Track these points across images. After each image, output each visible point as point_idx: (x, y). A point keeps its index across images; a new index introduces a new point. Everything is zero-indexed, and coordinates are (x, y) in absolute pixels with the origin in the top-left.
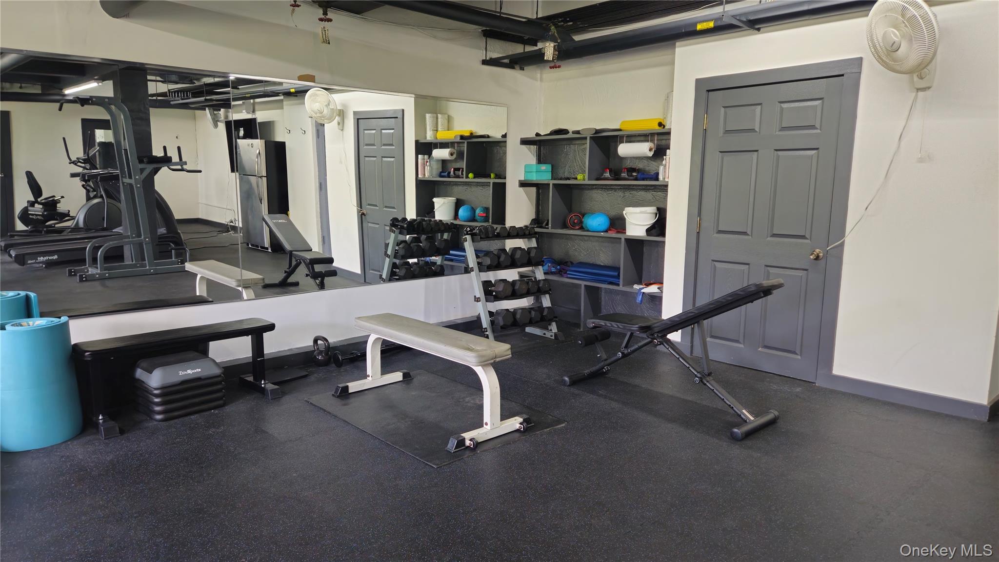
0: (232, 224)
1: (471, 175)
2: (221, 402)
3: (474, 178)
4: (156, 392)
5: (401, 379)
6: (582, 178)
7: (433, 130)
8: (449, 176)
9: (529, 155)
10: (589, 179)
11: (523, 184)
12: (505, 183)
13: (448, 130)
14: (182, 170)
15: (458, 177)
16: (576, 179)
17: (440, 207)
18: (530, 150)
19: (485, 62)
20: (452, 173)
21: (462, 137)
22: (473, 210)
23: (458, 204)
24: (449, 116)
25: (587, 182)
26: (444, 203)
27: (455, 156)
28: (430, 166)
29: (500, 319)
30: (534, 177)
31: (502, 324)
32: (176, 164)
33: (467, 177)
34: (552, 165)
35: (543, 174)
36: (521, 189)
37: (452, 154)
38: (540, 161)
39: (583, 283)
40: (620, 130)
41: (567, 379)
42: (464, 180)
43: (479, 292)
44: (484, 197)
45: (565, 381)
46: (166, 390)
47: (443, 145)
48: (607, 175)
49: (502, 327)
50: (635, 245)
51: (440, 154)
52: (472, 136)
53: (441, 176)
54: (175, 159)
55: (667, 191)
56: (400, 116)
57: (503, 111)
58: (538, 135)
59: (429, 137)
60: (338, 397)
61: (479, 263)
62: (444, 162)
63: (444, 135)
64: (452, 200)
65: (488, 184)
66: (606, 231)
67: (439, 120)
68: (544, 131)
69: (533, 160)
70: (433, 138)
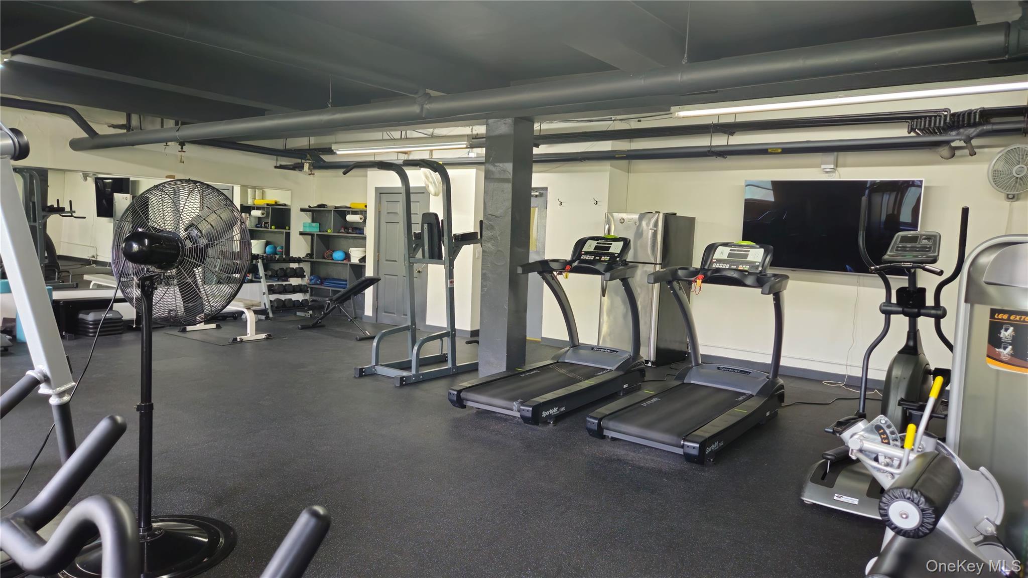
0: (93, 259)
1: (273, 227)
2: (120, 332)
3: (276, 228)
4: (91, 323)
5: (215, 327)
6: (330, 232)
7: (253, 199)
8: (261, 227)
9: (307, 218)
10: (333, 232)
11: (301, 234)
12: (290, 233)
13: (262, 199)
14: (72, 216)
15: (266, 228)
16: (327, 231)
17: (255, 245)
18: (306, 214)
19: (276, 167)
20: (263, 225)
21: (268, 205)
22: (275, 248)
23: (267, 244)
24: (263, 191)
25: (332, 234)
26: (257, 243)
27: (265, 215)
28: (250, 220)
29: (275, 303)
30: (308, 230)
31: (276, 305)
32: (68, 212)
33: (271, 228)
34: (320, 224)
35: (315, 229)
36: (301, 236)
37: (263, 214)
38: (313, 221)
39: (331, 289)
40: (350, 208)
41: (300, 326)
42: (269, 230)
43: (265, 289)
44: (281, 240)
45: (299, 327)
46: (95, 322)
47: (258, 208)
48: (343, 230)
49: (276, 308)
50: (354, 266)
51: (256, 213)
52: (276, 204)
53: (257, 227)
54: (68, 209)
55: (366, 239)
56: (231, 189)
57: (289, 192)
58: (309, 207)
59: (250, 202)
60: (181, 332)
61: (266, 275)
62: (259, 218)
63: (259, 202)
64: (264, 241)
65: (282, 233)
66: (343, 261)
67: (257, 192)
68: (314, 204)
69: (309, 220)
70: (252, 204)
